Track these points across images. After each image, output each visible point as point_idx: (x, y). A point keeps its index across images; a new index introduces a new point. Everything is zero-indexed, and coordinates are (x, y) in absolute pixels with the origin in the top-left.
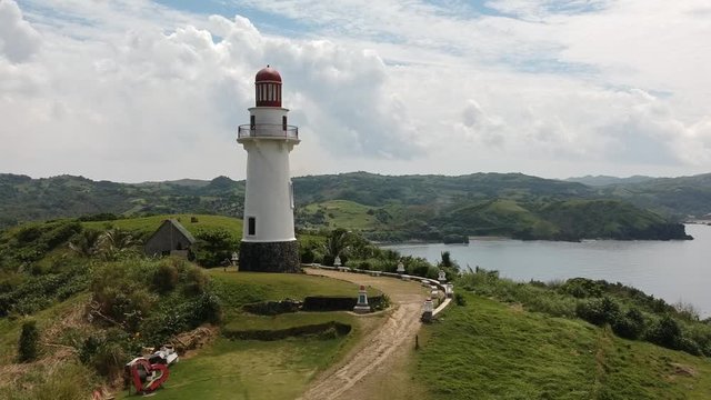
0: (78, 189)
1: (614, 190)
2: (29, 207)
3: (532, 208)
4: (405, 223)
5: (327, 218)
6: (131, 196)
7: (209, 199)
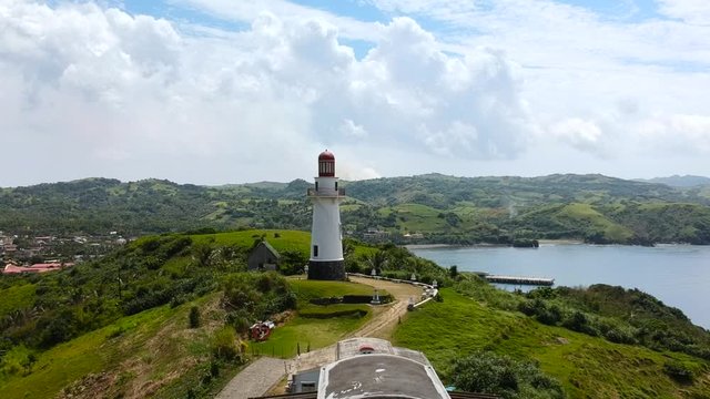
0: (164, 192)
1: (699, 191)
2: (121, 210)
3: (606, 212)
4: (475, 227)
5: (398, 222)
6: (214, 199)
7: (287, 202)
